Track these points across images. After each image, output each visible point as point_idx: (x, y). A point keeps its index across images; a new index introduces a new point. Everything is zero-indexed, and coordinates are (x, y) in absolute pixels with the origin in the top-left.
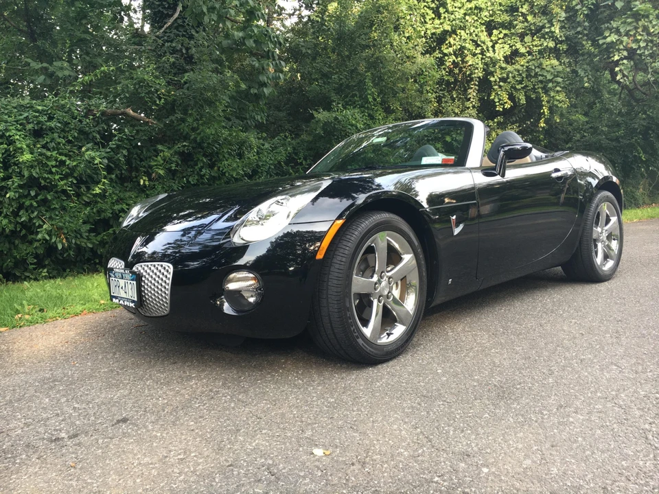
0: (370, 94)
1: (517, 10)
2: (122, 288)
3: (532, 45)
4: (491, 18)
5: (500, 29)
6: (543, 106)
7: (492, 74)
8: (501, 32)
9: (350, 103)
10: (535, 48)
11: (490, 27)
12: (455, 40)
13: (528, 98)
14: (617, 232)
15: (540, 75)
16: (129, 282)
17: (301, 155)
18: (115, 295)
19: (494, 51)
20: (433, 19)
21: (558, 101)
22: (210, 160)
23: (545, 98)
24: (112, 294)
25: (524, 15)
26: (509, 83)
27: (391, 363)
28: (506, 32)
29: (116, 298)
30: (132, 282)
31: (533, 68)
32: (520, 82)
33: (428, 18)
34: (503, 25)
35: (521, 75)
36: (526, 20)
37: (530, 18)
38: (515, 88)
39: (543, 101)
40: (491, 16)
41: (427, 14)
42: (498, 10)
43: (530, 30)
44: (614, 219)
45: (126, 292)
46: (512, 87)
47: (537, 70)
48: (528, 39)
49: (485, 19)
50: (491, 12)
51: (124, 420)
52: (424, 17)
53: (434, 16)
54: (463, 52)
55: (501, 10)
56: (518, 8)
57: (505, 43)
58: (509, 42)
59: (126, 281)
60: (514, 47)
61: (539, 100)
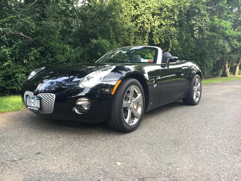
0: (111, 35)
1: (162, 9)
2: (32, 103)
3: (167, 22)
4: (154, 12)
5: (157, 16)
6: (170, 44)
7: (153, 31)
8: (157, 17)
9: (104, 37)
10: (168, 23)
11: (153, 14)
12: (141, 18)
13: (165, 40)
14: (200, 89)
15: (170, 33)
16: (36, 100)
17: (86, 55)
18: (29, 105)
19: (154, 23)
20: (134, 10)
21: (175, 42)
22: (52, 55)
23: (171, 41)
24: (27, 105)
25: (165, 12)
26: (159, 35)
27: (134, 132)
28: (159, 17)
29: (29, 106)
30: (37, 101)
31: (167, 30)
32: (163, 35)
33: (132, 9)
34: (157, 14)
35: (163, 32)
36: (165, 13)
37: (167, 13)
38: (161, 37)
39: (170, 42)
40: (154, 11)
41: (132, 8)
42: (156, 9)
43: (167, 17)
44: (199, 84)
45: (34, 104)
46: (160, 36)
47: (169, 31)
48: (166, 20)
49: (152, 11)
50: (154, 9)
51: (39, 153)
52: (131, 9)
53: (134, 9)
54: (144, 23)
55: (157, 9)
56: (163, 9)
57: (158, 21)
58: (160, 20)
59: (35, 100)
60: (161, 22)
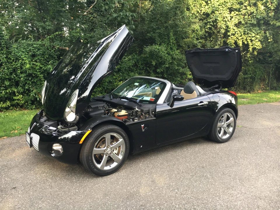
0: (171, 39)
1: (242, 4)
3: (248, 20)
4: (232, 6)
5: (235, 11)
6: (249, 47)
7: (229, 31)
8: (235, 13)
9: (164, 42)
10: (249, 22)
11: (231, 10)
12: (213, 15)
13: (243, 43)
14: (233, 124)
15: (250, 34)
19: (231, 21)
20: (205, 5)
21: (256, 46)
23: (251, 44)
25: (245, 6)
26: (235, 36)
28: (237, 13)
31: (247, 31)
32: (241, 36)
33: (203, 5)
35: (241, 33)
36: (246, 9)
37: (248, 8)
38: (238, 38)
39: (250, 45)
40: (232, 5)
41: (203, 3)
42: (235, 3)
43: (248, 13)
44: (231, 119)
46: (237, 38)
47: (248, 31)
48: (246, 17)
49: (229, 6)
50: (232, 4)
52: (201, 5)
53: (205, 4)
54: (216, 21)
55: (236, 3)
56: (243, 3)
57: (236, 18)
58: (238, 18)
60: (240, 20)
61: (248, 45)
